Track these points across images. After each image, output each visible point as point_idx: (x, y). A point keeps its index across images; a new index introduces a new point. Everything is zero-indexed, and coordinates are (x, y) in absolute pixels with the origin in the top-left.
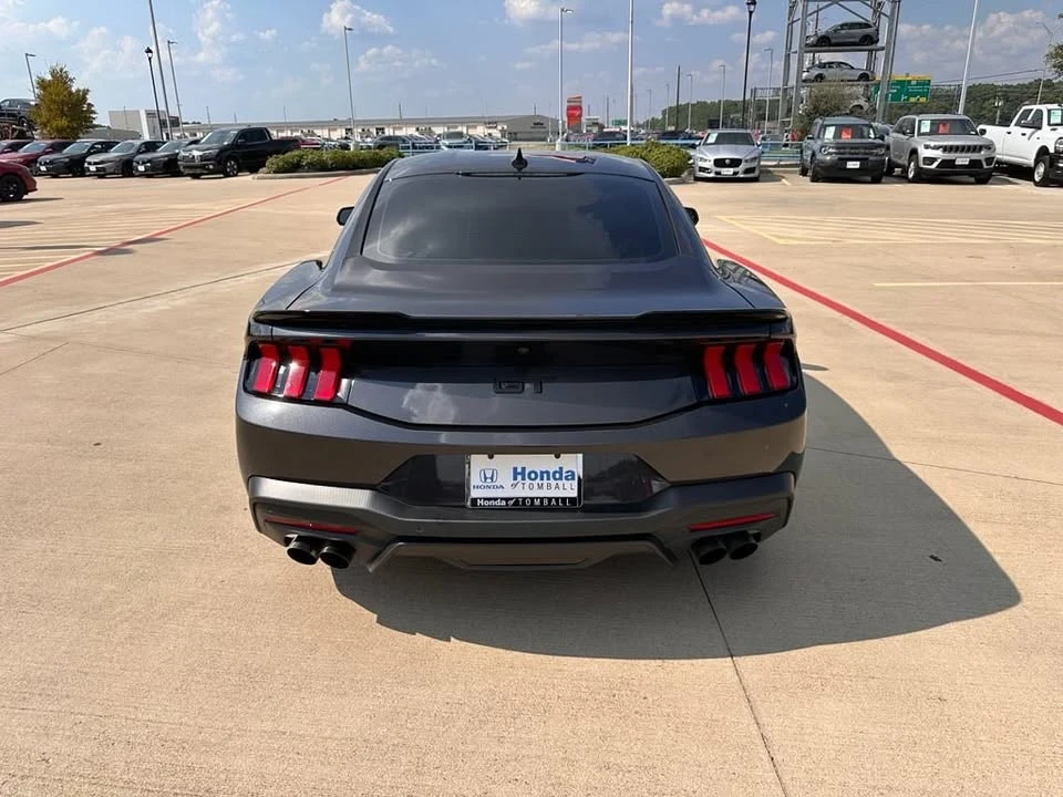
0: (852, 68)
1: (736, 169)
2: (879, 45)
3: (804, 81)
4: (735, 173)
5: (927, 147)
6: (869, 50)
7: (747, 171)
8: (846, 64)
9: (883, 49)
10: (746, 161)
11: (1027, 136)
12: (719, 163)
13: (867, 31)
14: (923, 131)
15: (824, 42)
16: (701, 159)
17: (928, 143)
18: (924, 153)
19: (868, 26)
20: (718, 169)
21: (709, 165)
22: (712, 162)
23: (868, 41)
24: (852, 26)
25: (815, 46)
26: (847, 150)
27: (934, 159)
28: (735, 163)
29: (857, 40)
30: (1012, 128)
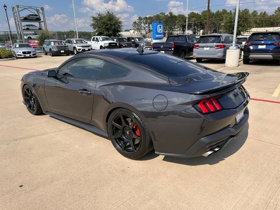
0: (36, 26)
1: (30, 54)
2: (41, 21)
3: (23, 30)
4: (30, 56)
5: (78, 46)
6: (39, 22)
7: (33, 55)
8: (34, 25)
9: (43, 22)
10: (32, 52)
11: (96, 43)
12: (24, 53)
13: (37, 17)
14: (74, 42)
15: (26, 19)
16: (18, 52)
17: (78, 45)
18: (78, 48)
19: (37, 16)
20: (25, 55)
21: (21, 53)
22: (22, 53)
23: (38, 20)
24: (32, 15)
25: (24, 20)
26: (60, 48)
27: (80, 49)
28: (29, 53)
29: (35, 19)
30: (92, 41)
